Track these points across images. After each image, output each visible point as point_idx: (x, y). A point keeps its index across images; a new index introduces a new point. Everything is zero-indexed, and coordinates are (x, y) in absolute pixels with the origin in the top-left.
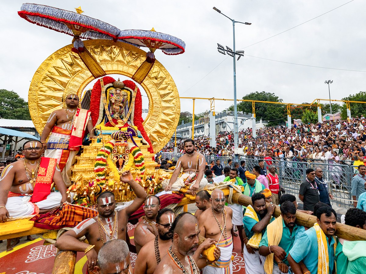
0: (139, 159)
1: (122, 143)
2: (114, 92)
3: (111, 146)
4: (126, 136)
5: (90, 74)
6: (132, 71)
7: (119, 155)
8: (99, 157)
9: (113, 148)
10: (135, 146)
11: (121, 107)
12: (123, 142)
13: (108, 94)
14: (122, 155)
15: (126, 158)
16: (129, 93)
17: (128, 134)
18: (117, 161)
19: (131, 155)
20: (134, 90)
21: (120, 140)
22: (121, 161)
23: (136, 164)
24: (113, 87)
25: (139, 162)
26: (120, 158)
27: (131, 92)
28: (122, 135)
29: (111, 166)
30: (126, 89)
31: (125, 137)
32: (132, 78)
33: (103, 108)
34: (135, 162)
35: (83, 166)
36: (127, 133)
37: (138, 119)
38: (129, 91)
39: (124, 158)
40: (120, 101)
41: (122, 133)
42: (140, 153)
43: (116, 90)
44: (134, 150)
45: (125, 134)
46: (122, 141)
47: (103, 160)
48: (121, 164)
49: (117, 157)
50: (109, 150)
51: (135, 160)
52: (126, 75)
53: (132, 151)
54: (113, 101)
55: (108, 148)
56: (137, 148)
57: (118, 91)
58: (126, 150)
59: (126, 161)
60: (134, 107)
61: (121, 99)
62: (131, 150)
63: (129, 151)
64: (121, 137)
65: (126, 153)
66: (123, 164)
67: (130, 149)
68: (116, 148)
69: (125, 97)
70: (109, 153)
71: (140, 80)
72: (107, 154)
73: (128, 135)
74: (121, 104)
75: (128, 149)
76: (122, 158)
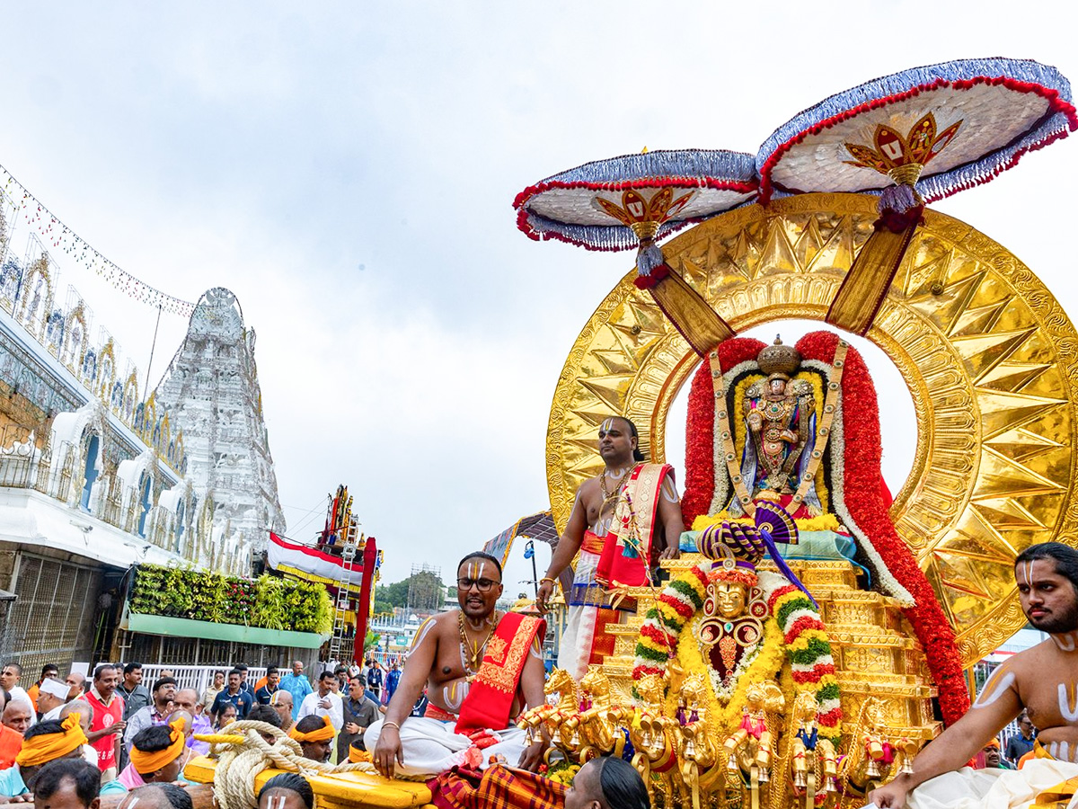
0: (801, 644)
1: (729, 570)
2: (761, 392)
3: (695, 583)
4: (741, 538)
5: (684, 347)
6: (823, 293)
7: (723, 624)
9: (701, 593)
10: (787, 583)
12: (731, 565)
13: (738, 400)
14: (735, 624)
15: (747, 637)
16: (816, 381)
17: (752, 533)
18: (712, 645)
19: (772, 624)
21: (720, 560)
22: (728, 646)
23: (795, 667)
24: (758, 372)
25: (802, 657)
26: (725, 634)
28: (725, 535)
29: (688, 665)
30: (806, 369)
31: (737, 545)
32: (827, 320)
34: (788, 658)
35: (622, 661)
38: (817, 371)
39: (742, 634)
40: (781, 421)
42: (806, 618)
43: (770, 382)
44: (782, 600)
45: (734, 530)
46: (724, 560)
47: (655, 635)
48: (728, 664)
49: (715, 631)
50: (685, 599)
51: (789, 647)
52: (803, 312)
53: (776, 608)
55: (685, 588)
56: (795, 595)
57: (777, 386)
58: (752, 601)
59: (748, 650)
61: (787, 409)
62: (771, 603)
63: (765, 611)
64: (720, 543)
65: (752, 617)
66: (738, 657)
67: (767, 597)
68: (712, 593)
69: (803, 401)
70: (688, 614)
71: (859, 320)
73: (751, 538)
74: (787, 433)
75: (761, 598)
76: (731, 634)
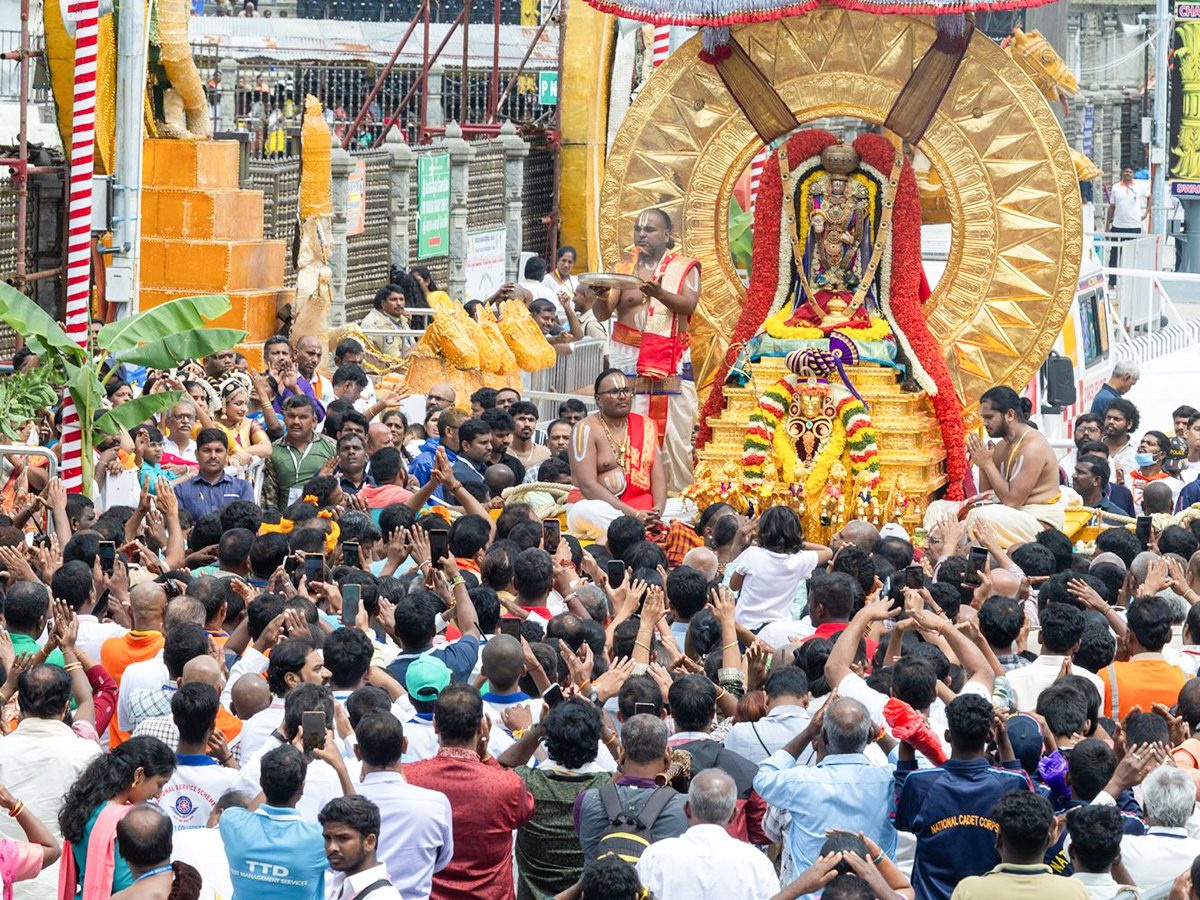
0: (857, 437)
1: (812, 386)
2: (823, 189)
3: (784, 393)
4: (821, 363)
5: (751, 133)
7: (805, 423)
8: (754, 425)
9: (789, 401)
10: (849, 395)
11: (846, 245)
12: (812, 382)
14: (814, 423)
15: (822, 432)
16: (873, 189)
17: (828, 359)
18: (797, 437)
19: (838, 422)
20: (887, 174)
21: (806, 378)
22: (809, 438)
23: (853, 452)
25: (857, 446)
26: (807, 430)
27: (878, 183)
28: (810, 362)
29: (782, 452)
30: (864, 173)
31: (819, 368)
33: (790, 252)
34: (848, 446)
36: (823, 356)
37: (902, 291)
38: (874, 178)
39: (818, 430)
40: (841, 224)
41: (810, 355)
42: (861, 420)
43: (832, 181)
44: (846, 408)
45: (816, 358)
46: (810, 379)
47: (763, 434)
48: (809, 450)
49: (799, 428)
50: (779, 406)
51: (850, 439)
53: (842, 412)
54: (819, 228)
55: (778, 398)
56: (857, 403)
57: (838, 185)
58: (825, 406)
59: (824, 441)
60: (889, 241)
62: (839, 408)
63: (834, 413)
64: (807, 368)
65: (825, 417)
66: (815, 448)
67: (836, 404)
68: (796, 399)
69: (861, 205)
70: (779, 415)
71: (913, 131)
72: (771, 417)
73: (827, 363)
74: (847, 237)
75: (832, 404)
76: (811, 430)
